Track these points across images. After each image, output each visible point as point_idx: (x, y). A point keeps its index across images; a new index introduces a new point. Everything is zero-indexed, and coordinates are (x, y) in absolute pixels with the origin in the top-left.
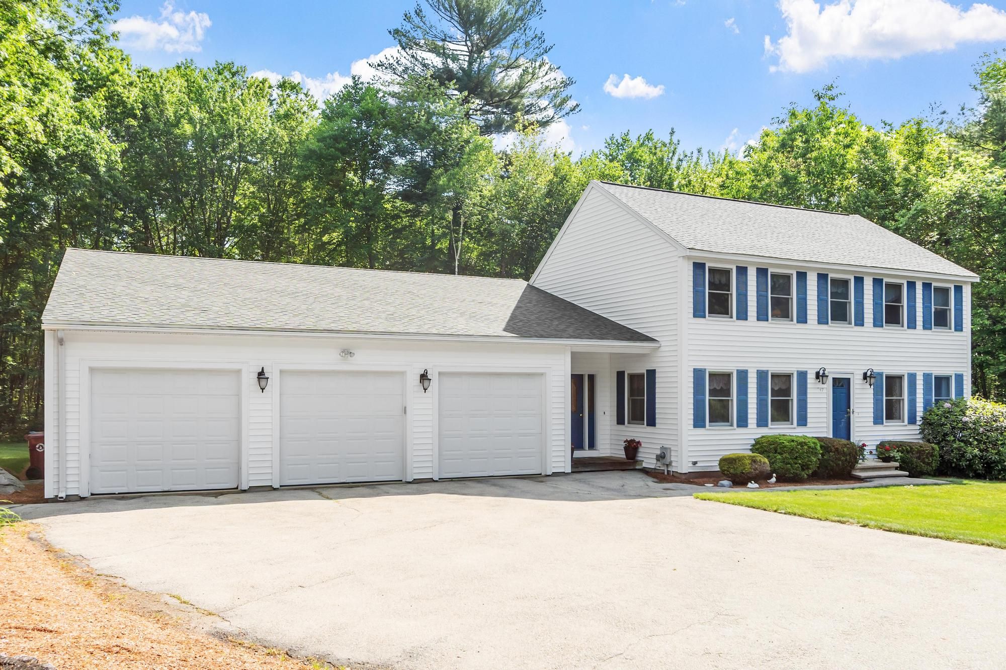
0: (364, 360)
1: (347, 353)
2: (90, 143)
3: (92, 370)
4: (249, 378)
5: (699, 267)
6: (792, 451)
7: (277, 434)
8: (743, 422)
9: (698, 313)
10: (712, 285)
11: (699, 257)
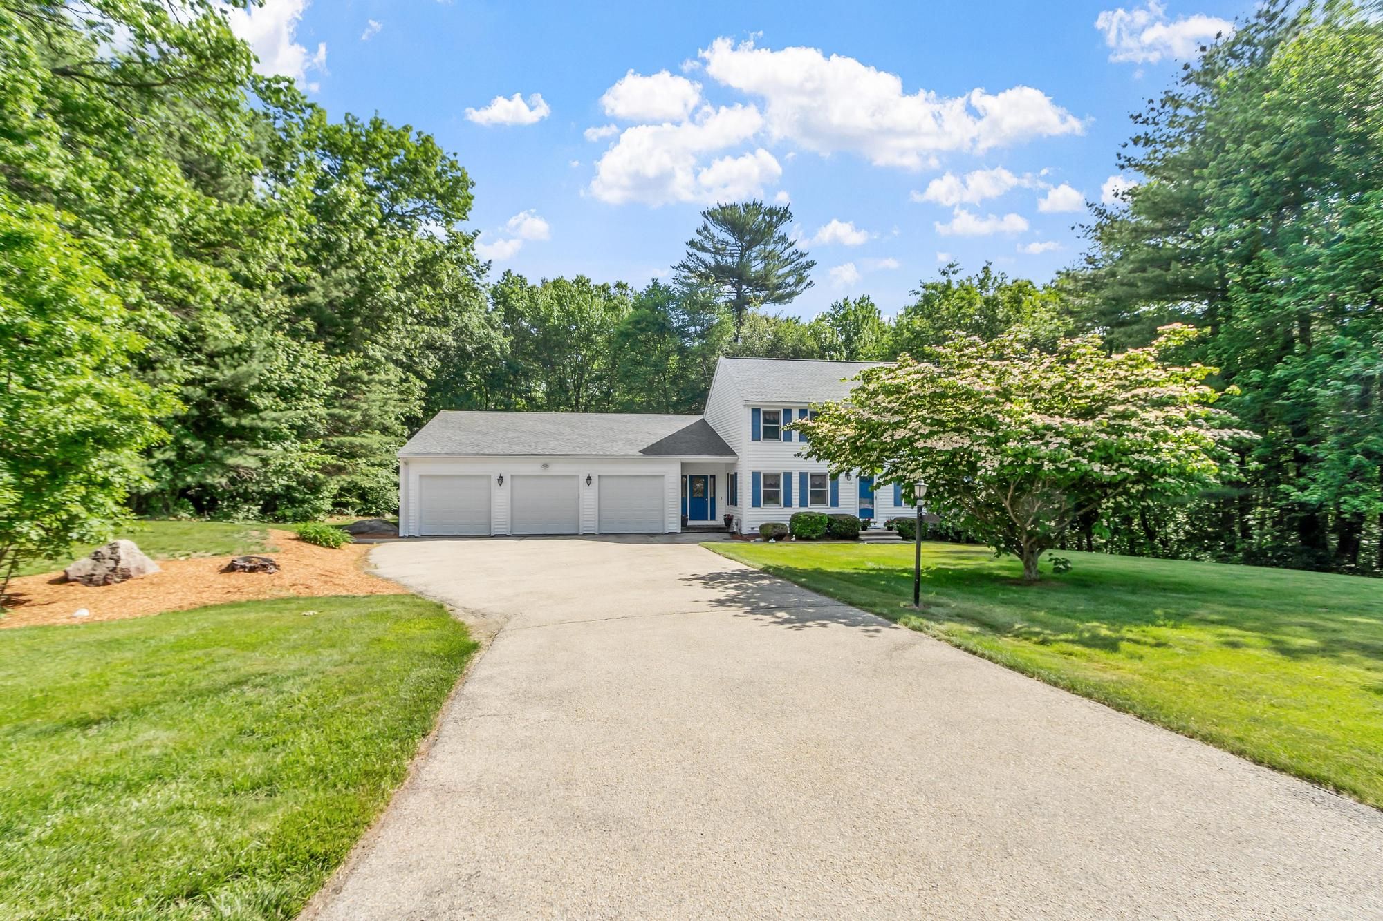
0: (555, 469)
1: (546, 466)
2: (492, 339)
3: (421, 476)
4: (494, 480)
5: (756, 411)
6: (804, 521)
7: (509, 507)
8: (788, 503)
9: (755, 438)
10: (766, 421)
11: (756, 405)
